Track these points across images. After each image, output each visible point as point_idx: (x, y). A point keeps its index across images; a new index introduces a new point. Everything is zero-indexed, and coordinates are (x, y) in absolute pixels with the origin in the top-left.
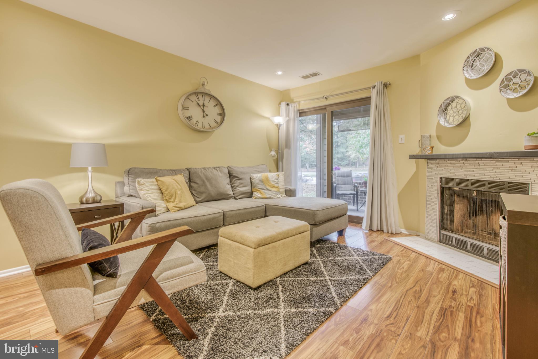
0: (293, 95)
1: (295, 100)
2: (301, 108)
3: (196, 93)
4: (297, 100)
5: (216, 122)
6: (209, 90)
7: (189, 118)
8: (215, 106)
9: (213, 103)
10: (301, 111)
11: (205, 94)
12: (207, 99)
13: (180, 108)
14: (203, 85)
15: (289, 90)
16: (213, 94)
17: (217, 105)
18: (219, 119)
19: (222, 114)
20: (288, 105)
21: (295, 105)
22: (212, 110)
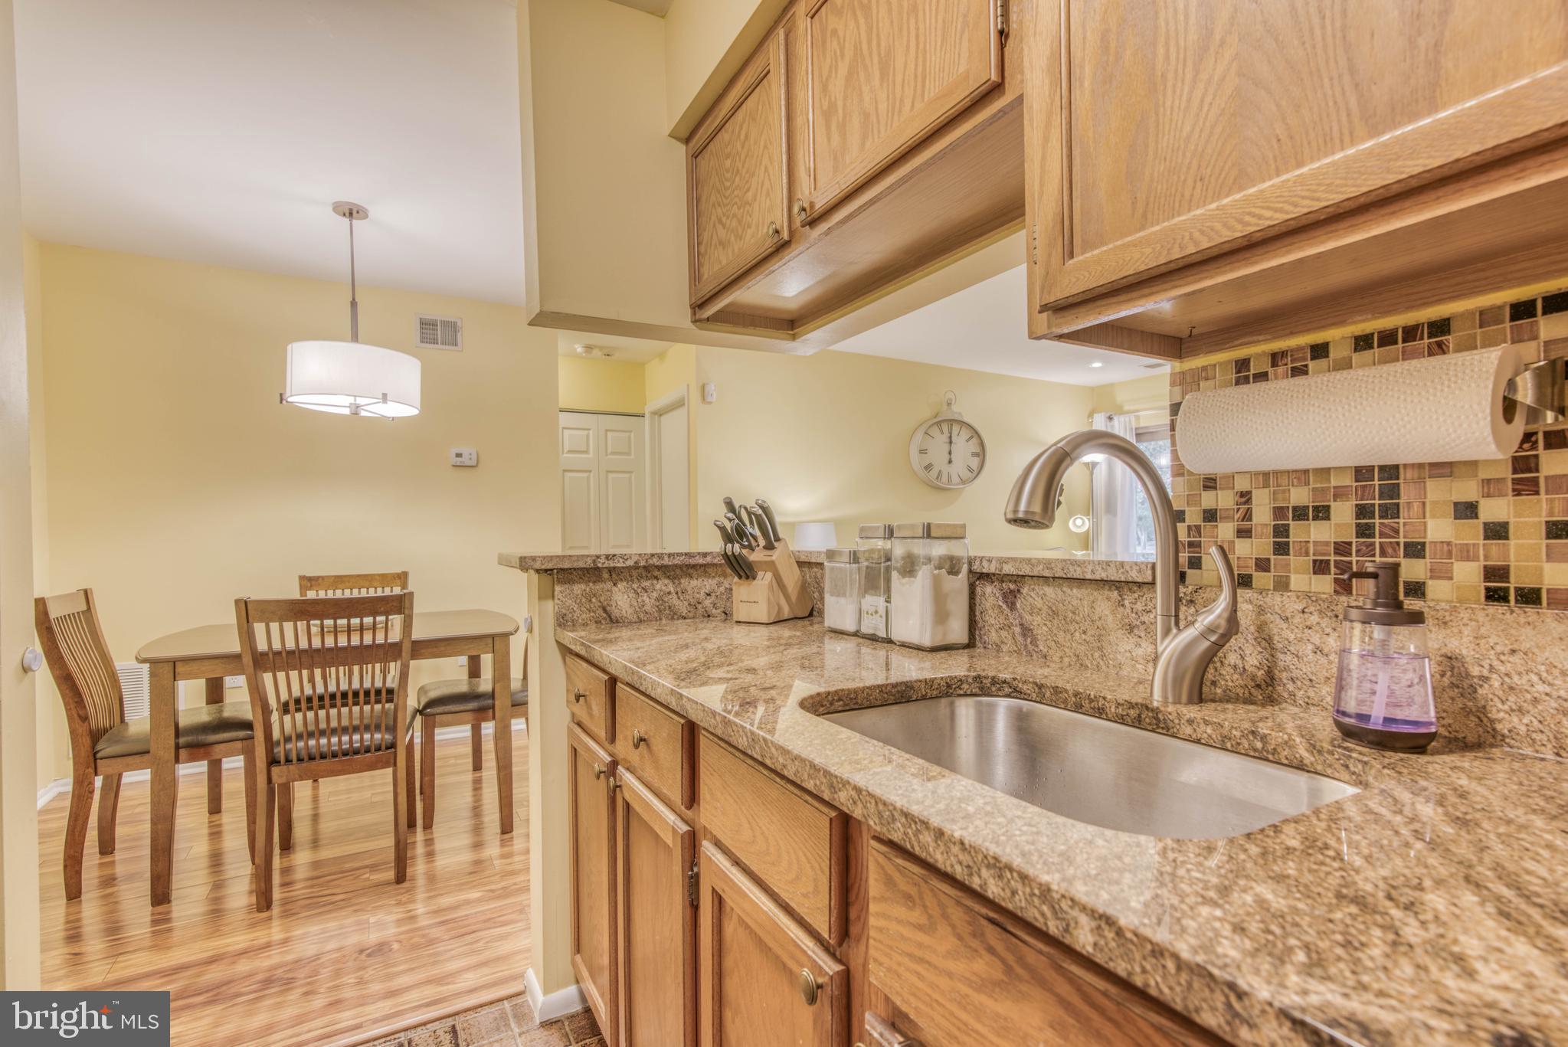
0: (1121, 397)
1: (1126, 408)
2: (1142, 424)
3: (939, 424)
4: (1132, 408)
5: (970, 470)
6: (960, 414)
7: (928, 467)
8: (967, 441)
9: (965, 434)
10: (1140, 431)
11: (951, 422)
12: (956, 428)
13: (914, 451)
14: (949, 404)
15: (1112, 385)
16: (966, 419)
17: (972, 437)
18: (975, 463)
19: (981, 454)
20: (1110, 418)
21: (1127, 419)
22: (963, 447)
